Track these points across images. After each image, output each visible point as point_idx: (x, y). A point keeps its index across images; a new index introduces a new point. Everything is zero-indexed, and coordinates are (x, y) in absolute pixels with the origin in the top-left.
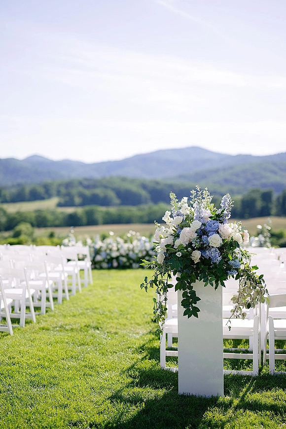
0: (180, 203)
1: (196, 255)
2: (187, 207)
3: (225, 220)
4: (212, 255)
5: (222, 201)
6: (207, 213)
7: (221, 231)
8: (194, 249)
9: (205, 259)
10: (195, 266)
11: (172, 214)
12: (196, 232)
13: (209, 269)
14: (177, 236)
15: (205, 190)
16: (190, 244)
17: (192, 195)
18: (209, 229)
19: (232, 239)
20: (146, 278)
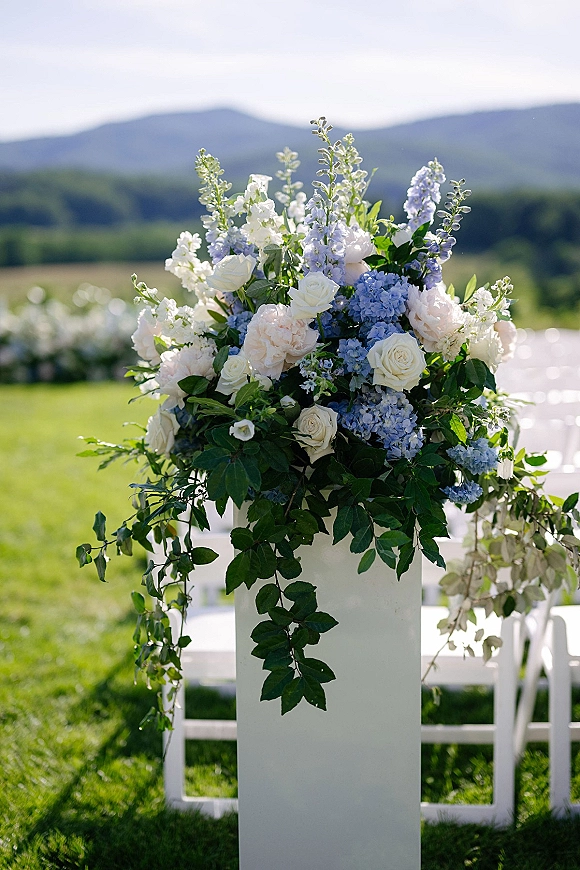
0: (240, 199)
1: (319, 428)
2: (273, 213)
3: (435, 271)
4: (387, 424)
5: (410, 193)
6: (356, 240)
7: (417, 318)
8: (305, 401)
9: (354, 441)
10: (309, 471)
11: (205, 244)
12: (312, 326)
13: (378, 489)
14: (228, 339)
15: (346, 144)
16: (291, 379)
17: (284, 168)
18: (368, 309)
19: (463, 352)
20: (100, 519)
